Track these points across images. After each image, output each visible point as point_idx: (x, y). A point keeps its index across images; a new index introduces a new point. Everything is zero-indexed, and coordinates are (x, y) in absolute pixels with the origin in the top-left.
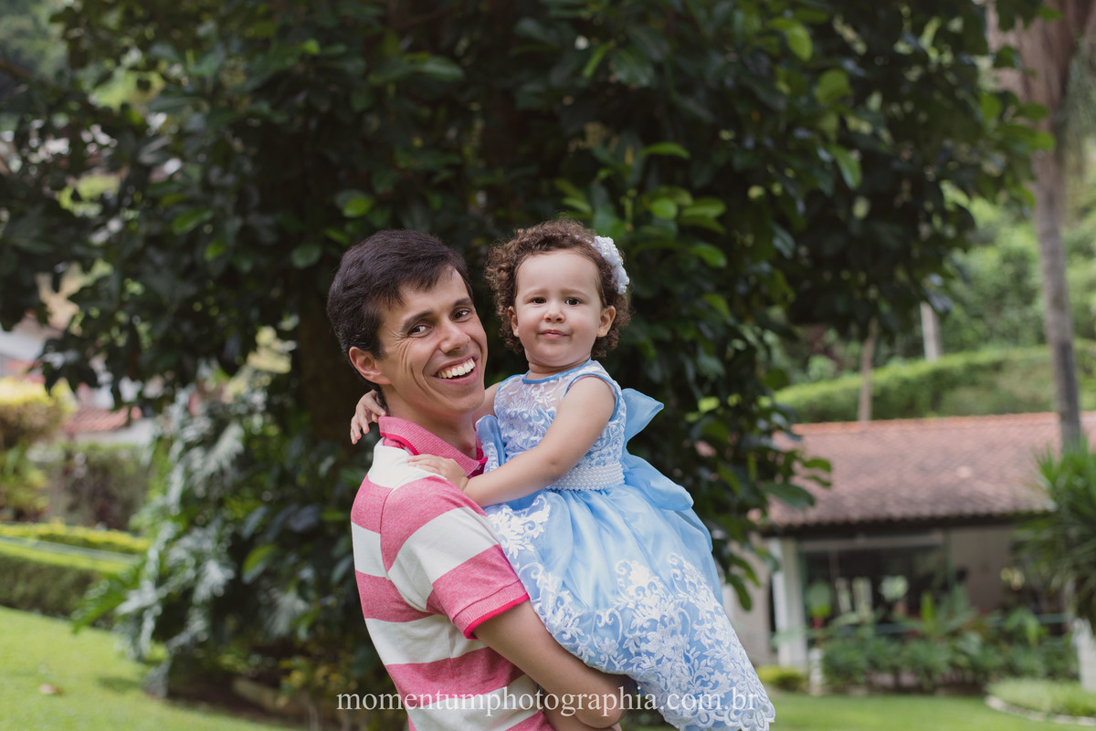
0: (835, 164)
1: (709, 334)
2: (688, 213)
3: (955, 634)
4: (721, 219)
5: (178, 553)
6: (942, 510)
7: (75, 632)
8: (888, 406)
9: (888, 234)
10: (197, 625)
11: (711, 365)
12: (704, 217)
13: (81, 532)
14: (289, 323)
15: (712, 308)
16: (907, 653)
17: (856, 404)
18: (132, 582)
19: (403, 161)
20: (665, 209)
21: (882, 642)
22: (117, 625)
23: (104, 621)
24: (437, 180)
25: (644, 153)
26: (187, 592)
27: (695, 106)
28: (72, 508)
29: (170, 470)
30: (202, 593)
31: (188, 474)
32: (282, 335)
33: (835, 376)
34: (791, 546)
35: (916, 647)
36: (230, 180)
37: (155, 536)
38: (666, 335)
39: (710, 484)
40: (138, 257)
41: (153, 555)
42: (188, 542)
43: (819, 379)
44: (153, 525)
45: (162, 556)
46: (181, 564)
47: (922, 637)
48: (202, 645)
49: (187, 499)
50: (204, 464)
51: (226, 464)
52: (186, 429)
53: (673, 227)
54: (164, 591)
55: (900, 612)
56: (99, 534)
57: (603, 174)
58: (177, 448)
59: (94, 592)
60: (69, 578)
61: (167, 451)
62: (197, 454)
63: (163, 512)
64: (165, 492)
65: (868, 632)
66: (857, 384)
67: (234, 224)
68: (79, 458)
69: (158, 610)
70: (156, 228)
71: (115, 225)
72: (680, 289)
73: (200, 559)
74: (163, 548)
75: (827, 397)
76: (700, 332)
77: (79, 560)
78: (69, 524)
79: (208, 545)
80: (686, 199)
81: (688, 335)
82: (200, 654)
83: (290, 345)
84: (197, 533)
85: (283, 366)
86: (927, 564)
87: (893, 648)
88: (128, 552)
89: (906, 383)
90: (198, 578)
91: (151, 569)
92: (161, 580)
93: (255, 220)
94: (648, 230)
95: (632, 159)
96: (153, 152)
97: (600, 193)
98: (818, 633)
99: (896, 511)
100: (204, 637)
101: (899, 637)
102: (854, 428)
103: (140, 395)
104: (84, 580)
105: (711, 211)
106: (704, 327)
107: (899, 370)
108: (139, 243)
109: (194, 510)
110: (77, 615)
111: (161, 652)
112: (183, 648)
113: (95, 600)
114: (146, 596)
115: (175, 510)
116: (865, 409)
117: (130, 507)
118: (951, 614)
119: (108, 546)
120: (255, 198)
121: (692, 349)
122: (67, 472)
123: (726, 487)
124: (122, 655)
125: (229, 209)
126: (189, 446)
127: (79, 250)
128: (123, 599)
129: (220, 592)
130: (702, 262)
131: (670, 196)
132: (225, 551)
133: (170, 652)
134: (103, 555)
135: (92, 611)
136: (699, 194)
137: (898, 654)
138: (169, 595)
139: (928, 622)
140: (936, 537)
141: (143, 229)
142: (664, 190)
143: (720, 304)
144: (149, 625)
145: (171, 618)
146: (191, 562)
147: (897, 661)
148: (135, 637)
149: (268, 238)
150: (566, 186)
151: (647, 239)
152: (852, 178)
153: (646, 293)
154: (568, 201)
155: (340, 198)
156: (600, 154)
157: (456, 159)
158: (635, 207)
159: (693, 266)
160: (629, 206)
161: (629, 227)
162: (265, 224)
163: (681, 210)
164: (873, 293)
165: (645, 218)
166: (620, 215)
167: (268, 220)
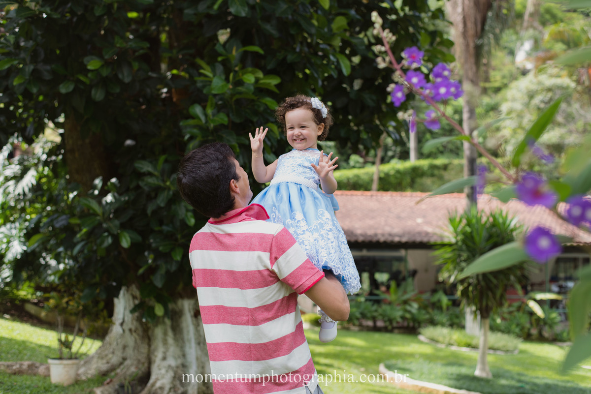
0: (338, 62)
3: (406, 302)
4: (277, 86)
6: (404, 240)
8: (387, 184)
9: (369, 99)
12: (269, 84)
14: (61, 119)
16: (380, 311)
17: (372, 180)
19: (119, 43)
20: (249, 78)
21: (369, 304)
24: (137, 54)
25: (242, 49)
27: (270, 28)
31: (6, 194)
32: (58, 125)
33: (363, 166)
35: (385, 307)
36: (30, 43)
42: (4, 229)
43: (354, 167)
47: (390, 303)
48: (7, 284)
49: (5, 206)
50: (15, 189)
51: (26, 190)
52: (6, 170)
53: (252, 88)
55: (383, 289)
57: (220, 59)
58: (1, 179)
62: (12, 183)
65: (362, 299)
66: (373, 171)
67: (30, 68)
73: (10, 239)
75: (357, 176)
79: (14, 232)
80: (260, 75)
82: (7, 288)
83: (61, 131)
84: (9, 225)
85: (58, 139)
86: (400, 266)
87: (375, 307)
89: (398, 172)
90: (8, 249)
93: (41, 67)
94: (240, 89)
95: (235, 53)
97: (220, 68)
99: (382, 239)
100: (9, 279)
101: (378, 302)
102: (368, 193)
105: (273, 82)
109: (8, 213)
116: (375, 185)
118: (405, 292)
120: (42, 55)
125: (29, 60)
129: (19, 256)
130: (267, 107)
131: (253, 73)
132: (22, 235)
136: (267, 73)
137: (376, 311)
139: (392, 297)
140: (402, 253)
142: (250, 69)
143: (275, 128)
146: (5, 240)
147: (375, 314)
149: (47, 77)
150: (202, 63)
151: (240, 93)
152: (346, 71)
153: (237, 121)
154: (202, 71)
155: (86, 60)
156: (219, 49)
157: (147, 45)
158: (234, 77)
159: (262, 109)
160: (231, 76)
161: (230, 86)
162: (46, 69)
163: (257, 80)
164: (362, 128)
165: (239, 83)
166: (227, 80)
167: (48, 67)
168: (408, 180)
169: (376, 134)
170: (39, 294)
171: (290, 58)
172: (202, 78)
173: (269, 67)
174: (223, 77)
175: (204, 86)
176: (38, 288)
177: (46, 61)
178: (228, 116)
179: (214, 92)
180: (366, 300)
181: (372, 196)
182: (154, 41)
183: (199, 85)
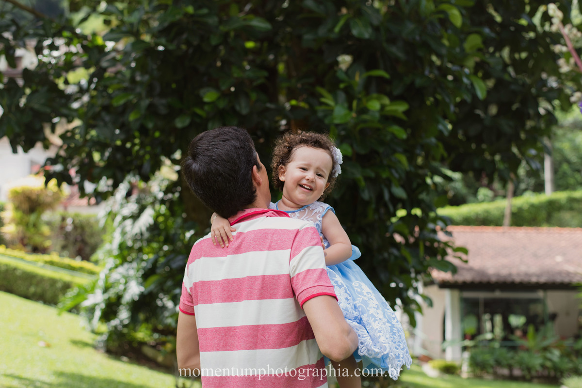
0: (472, 84)
1: (396, 175)
2: (388, 108)
3: (546, 349)
4: (406, 113)
5: (116, 276)
6: (543, 280)
7: (59, 314)
8: (520, 219)
9: (506, 125)
10: (124, 315)
11: (399, 192)
12: (396, 111)
13: (67, 261)
14: (178, 155)
15: (399, 162)
16: (517, 358)
17: (502, 216)
18: (92, 289)
19: (236, 73)
20: (374, 105)
21: (504, 350)
22: (83, 313)
23: (75, 309)
24: (255, 84)
25: (365, 75)
26: (119, 297)
27: (396, 51)
28: (64, 247)
29: (114, 230)
30: (127, 298)
31: (124, 233)
32: (175, 162)
33: (492, 200)
34: (456, 293)
35: (522, 354)
36: (146, 78)
37: (104, 265)
38: (373, 175)
39: (396, 257)
40: (96, 117)
41: (102, 276)
42: (121, 270)
43: (483, 201)
44: (103, 259)
45: (107, 277)
46: (117, 282)
47: (528, 350)
48: (125, 326)
49: (122, 247)
50: (132, 228)
51: (144, 229)
52: (123, 209)
53: (377, 115)
54: (106, 296)
55: (518, 333)
56: (77, 262)
57: (342, 86)
58: (118, 218)
59: (70, 294)
60: (59, 285)
61: (113, 220)
62: (129, 222)
63: (109, 253)
64: (111, 242)
65: (497, 345)
66: (505, 205)
67: (145, 103)
68: (69, 221)
69: (103, 306)
70: (106, 102)
71: (86, 98)
72: (381, 150)
73: (127, 279)
74: (107, 272)
75: (487, 212)
76: (392, 174)
77: (64, 276)
78: (60, 256)
79: (132, 273)
80: (386, 101)
81: (385, 175)
82: (125, 331)
83: (178, 168)
84: (126, 265)
85: (174, 177)
86: (537, 309)
87: (510, 354)
88: (92, 273)
89: (532, 206)
90: (125, 289)
91: (101, 283)
92: (106, 290)
93: (157, 101)
94: (365, 117)
95: (358, 79)
96: (108, 61)
97: (342, 96)
98: (468, 343)
99: (517, 279)
100: (126, 322)
101: (514, 348)
102: (500, 230)
103: (95, 190)
104: (67, 286)
105: (400, 108)
106: (394, 171)
107: (529, 199)
108: (98, 109)
109: (125, 253)
110: (60, 305)
111: (104, 328)
112: (116, 327)
113: (70, 298)
114: (97, 299)
115: (116, 252)
116: (507, 220)
117: (94, 249)
118: (545, 338)
119: (81, 269)
120: (158, 89)
121: (388, 183)
122: (62, 228)
123: (405, 259)
124: (84, 329)
125: (144, 94)
126: (125, 218)
127: (65, 111)
128: (86, 299)
129: (137, 298)
130: (394, 137)
131: (378, 99)
132: (140, 276)
133: (109, 328)
134: (78, 274)
135: (69, 304)
136: (394, 99)
137: (512, 358)
138: (109, 298)
139: (530, 342)
140: (540, 294)
141: (100, 102)
142: (375, 95)
143: (403, 159)
144: (98, 313)
145: (110, 311)
146: (123, 281)
147: (511, 362)
148: (90, 319)
149: (163, 111)
150: (323, 91)
151: (365, 121)
152: (481, 94)
153: (362, 152)
154: (323, 100)
155: (202, 92)
156: (341, 75)
157: (265, 74)
158: (358, 105)
159: (388, 138)
160: (355, 103)
161: (354, 115)
162: (161, 103)
163: (383, 107)
164: (497, 158)
165: (363, 111)
166: (350, 108)
167: (164, 101)
168: (543, 214)
169: (514, 164)
170: (156, 336)
171: (419, 82)
172: (323, 108)
173: (397, 92)
174: (346, 105)
175: (326, 116)
176: (155, 330)
177: (162, 95)
178: (352, 146)
179: (337, 121)
180: (501, 346)
181: (504, 233)
182: (272, 71)
183: (320, 114)
